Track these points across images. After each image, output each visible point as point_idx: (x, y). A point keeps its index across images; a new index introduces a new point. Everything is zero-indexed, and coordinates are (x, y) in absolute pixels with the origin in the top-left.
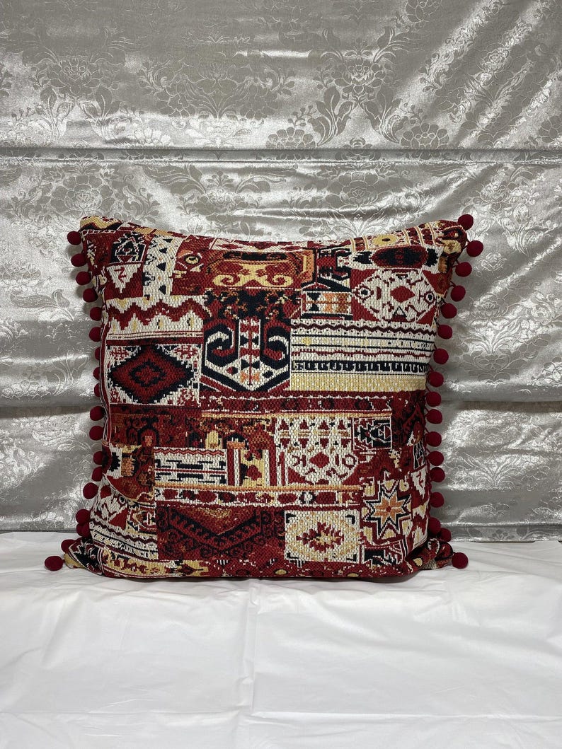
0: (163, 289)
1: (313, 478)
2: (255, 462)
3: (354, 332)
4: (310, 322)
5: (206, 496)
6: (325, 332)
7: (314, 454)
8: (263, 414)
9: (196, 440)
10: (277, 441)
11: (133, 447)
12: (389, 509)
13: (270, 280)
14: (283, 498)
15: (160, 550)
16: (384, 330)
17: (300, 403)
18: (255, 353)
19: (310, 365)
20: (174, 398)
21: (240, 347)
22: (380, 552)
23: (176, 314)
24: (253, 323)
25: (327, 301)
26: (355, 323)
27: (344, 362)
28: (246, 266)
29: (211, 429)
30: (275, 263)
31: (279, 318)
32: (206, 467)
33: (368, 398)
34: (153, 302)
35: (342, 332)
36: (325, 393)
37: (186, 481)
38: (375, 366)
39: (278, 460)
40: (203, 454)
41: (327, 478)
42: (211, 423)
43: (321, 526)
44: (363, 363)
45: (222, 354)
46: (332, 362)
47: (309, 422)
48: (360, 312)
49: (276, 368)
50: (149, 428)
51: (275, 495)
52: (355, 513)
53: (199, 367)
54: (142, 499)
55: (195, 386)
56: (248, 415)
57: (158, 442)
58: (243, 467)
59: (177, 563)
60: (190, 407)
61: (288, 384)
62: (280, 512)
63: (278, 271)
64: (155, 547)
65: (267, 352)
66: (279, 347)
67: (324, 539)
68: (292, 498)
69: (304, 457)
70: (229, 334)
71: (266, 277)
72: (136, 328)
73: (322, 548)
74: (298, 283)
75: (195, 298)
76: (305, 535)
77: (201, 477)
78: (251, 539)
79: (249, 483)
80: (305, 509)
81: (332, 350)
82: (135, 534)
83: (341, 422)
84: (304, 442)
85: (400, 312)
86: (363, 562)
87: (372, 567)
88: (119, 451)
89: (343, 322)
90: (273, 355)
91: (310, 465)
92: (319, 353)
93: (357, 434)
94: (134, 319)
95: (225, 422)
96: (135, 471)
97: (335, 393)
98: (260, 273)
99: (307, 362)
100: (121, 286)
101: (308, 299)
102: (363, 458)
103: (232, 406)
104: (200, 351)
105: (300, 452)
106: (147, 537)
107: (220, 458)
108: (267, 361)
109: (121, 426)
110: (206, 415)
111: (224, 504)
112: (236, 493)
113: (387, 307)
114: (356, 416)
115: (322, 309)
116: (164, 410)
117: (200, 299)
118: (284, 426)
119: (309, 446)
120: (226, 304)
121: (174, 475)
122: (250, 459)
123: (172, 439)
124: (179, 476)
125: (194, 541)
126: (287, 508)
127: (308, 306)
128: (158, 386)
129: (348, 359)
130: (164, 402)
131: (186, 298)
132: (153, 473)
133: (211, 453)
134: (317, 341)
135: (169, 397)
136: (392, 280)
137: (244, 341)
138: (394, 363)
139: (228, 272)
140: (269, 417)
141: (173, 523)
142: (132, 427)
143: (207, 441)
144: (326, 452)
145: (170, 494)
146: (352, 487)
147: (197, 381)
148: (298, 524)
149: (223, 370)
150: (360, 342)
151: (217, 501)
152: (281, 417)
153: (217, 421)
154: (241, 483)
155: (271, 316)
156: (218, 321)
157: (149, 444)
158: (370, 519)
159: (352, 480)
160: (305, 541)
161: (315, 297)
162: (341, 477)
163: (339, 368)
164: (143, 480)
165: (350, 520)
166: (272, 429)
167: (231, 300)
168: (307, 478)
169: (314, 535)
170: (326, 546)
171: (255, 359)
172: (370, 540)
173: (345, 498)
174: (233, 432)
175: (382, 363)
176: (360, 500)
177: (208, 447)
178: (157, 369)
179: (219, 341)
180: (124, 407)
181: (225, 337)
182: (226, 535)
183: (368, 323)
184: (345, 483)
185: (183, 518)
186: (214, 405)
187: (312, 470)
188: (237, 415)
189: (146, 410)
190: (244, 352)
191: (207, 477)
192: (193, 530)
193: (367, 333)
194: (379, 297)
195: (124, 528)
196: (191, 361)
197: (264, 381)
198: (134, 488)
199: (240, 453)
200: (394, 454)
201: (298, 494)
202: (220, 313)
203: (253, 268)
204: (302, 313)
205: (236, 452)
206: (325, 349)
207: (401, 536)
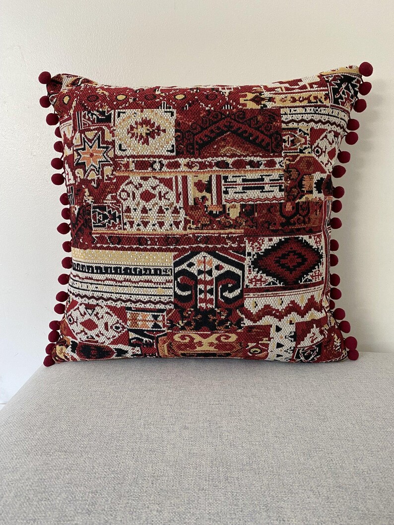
0: (278, 329)
1: (152, 182)
2: (200, 195)
3: (124, 297)
4: (158, 306)
5: (239, 165)
6: (147, 298)
7: (153, 201)
8: (194, 234)
9: (248, 210)
10: (182, 212)
11: (303, 199)
12: (92, 155)
13: (192, 339)
14: (177, 165)
15: (280, 116)
16: (101, 298)
17: (165, 242)
18: (201, 282)
19: (157, 272)
20: (267, 244)
21: (214, 287)
22: (99, 121)
23: (267, 310)
24: (203, 305)
25: (146, 322)
26: (124, 304)
27: (131, 274)
28: (212, 349)
29: (235, 220)
30: (189, 351)
31: (184, 310)
32: (240, 189)
33: (111, 246)
34: (286, 319)
35: (133, 298)
36: (145, 250)
37: (257, 176)
38: (106, 270)
39: (181, 197)
40: (243, 200)
41: (142, 182)
42: (236, 225)
43: (146, 142)
44: (116, 273)
45: (229, 280)
46: (140, 274)
47: (157, 227)
48: (121, 313)
49: (184, 270)
50: (288, 218)
51: (183, 168)
52: (119, 153)
53: (247, 268)
54: (294, 157)
55: (249, 254)
56: (206, 232)
57: (281, 208)
58: (209, 190)
59: (265, 106)
60: (253, 237)
61: (175, 257)
62: (179, 154)
63: (186, 345)
64: (284, 118)
65: (192, 283)
66: (182, 287)
67: (143, 130)
68: (170, 166)
69: (160, 199)
70: (222, 297)
71: (195, 341)
72: (301, 297)
73: (146, 122)
74: (170, 336)
75: (251, 323)
76: (159, 135)
77: (244, 180)
78: (203, 129)
79: (204, 178)
80: (159, 157)
81: (140, 284)
82: (302, 126)
83: (132, 227)
84: (161, 211)
85: (90, 311)
86: (112, 112)
87: (106, 108)
88: (316, 195)
89: (133, 305)
90: (187, 281)
91: (156, 192)
92: (151, 282)
93: (119, 217)
94: (302, 304)
95: (223, 226)
96: (301, 180)
97: (137, 249)
98: (200, 344)
99: (160, 275)
100: (315, 330)
101: (161, 324)
102: (113, 198)
103: (219, 240)
104: (247, 282)
105: (163, 203)
106: (291, 125)
107: (228, 197)
108: (191, 275)
109: (313, 216)
110: (240, 231)
111: (225, 158)
112: (215, 168)
113: (100, 316)
114: (120, 232)
115: (149, 316)
116: (276, 233)
117: (247, 323)
118: (177, 224)
119: (157, 208)
120: (226, 320)
121: (267, 180)
122: (204, 198)
123: (269, 210)
124: (263, 180)
125: (250, 126)
126: (173, 157)
127: (160, 318)
128: (280, 253)
129: (128, 277)
130: (276, 240)
131: (258, 323)
132: (286, 180)
133: (235, 201)
134: (152, 292)
135: (272, 243)
136: (97, 335)
137: (211, 292)
138: (93, 272)
139: (226, 344)
140: (189, 231)
141: (267, 140)
142: (304, 217)
143: (238, 210)
144: (143, 203)
145: (271, 164)
146: (122, 174)
147: (248, 258)
148: (164, 144)
149: (227, 267)
150: (120, 290)
151: (230, 161)
152: (179, 231)
153: (230, 227)
154: (210, 177)
155: (190, 311)
156: (231, 306)
157: (289, 204)
158: (107, 148)
159: (122, 180)
160: (158, 128)
161: (156, 326)
162: (131, 182)
163: (135, 269)
164: (294, 174)
165: (123, 148)
166: (187, 222)
167: (222, 323)
168: (157, 182)
169: (151, 134)
170: (141, 124)
171: (201, 277)
172: (107, 131)
173: (127, 166)
174: (218, 218)
175: (101, 273)
176: (115, 163)
177: (238, 205)
178: (283, 266)
179: (231, 290)
180: (310, 232)
181: (226, 294)
182: (223, 133)
183: (114, 304)
184: (128, 177)
185: (260, 145)
186: (233, 240)
187: (154, 188)
188: (214, 232)
189: (292, 232)
190: (210, 283)
191: (239, 180)
192: (251, 135)
193: (114, 296)
194: (106, 324)
195: (312, 129)
196: (254, 274)
197: (193, 260)
198: (302, 166)
199: (212, 202)
200: (90, 200)
201: (165, 169)
202: (230, 312)
203: (205, 348)
204: (165, 313)
205: (215, 203)
206: (147, 285)
207: (82, 132)
